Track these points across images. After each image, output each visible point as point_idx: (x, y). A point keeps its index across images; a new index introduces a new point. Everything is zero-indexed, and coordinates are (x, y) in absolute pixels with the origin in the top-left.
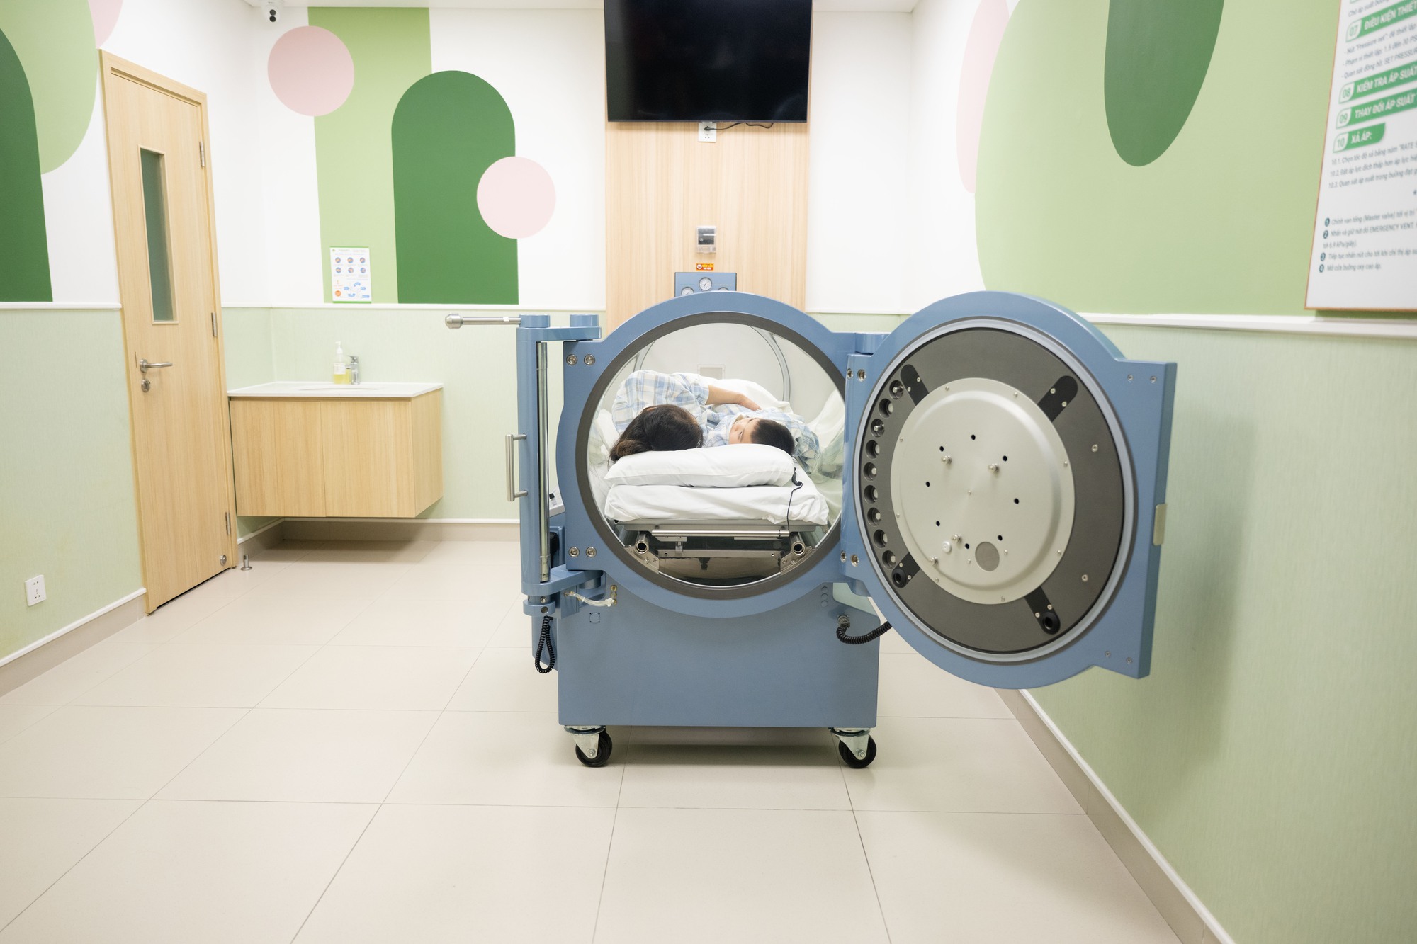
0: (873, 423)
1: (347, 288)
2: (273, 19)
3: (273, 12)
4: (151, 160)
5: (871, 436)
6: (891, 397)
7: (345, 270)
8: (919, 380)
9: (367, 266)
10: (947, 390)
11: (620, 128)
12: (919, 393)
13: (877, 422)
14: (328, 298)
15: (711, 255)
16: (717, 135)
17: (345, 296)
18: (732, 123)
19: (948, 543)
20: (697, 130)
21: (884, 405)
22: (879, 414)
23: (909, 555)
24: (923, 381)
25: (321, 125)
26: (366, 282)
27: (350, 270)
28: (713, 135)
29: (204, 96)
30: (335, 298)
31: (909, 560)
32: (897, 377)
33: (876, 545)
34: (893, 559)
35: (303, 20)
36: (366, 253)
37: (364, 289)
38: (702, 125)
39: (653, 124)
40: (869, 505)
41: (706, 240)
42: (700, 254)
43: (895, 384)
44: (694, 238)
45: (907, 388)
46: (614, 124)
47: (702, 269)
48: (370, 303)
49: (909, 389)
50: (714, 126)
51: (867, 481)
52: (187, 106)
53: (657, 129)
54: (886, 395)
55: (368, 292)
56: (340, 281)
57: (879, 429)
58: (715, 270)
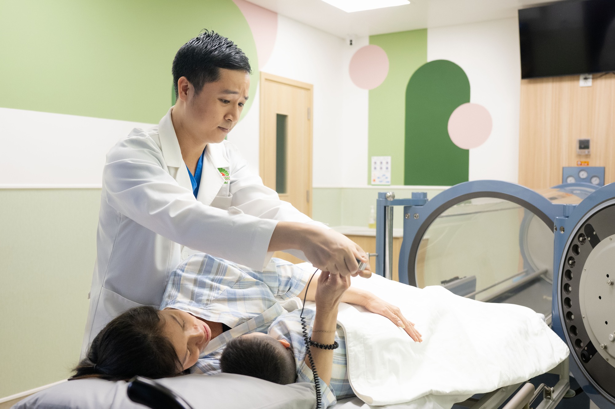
0: (569, 258)
1: (379, 178)
2: (351, 44)
3: (351, 41)
4: (281, 120)
5: (568, 267)
6: (579, 244)
7: (378, 168)
8: (594, 233)
9: (389, 166)
10: (611, 239)
11: (530, 83)
12: (595, 241)
13: (571, 258)
14: (369, 183)
15: (588, 156)
16: (593, 82)
17: (377, 182)
18: (604, 73)
19: (612, 336)
20: (578, 80)
21: (575, 249)
22: (572, 254)
23: (590, 343)
24: (597, 234)
25: (372, 95)
26: (389, 175)
27: (381, 168)
28: (589, 83)
29: (312, 86)
30: (373, 183)
31: (590, 345)
32: (582, 231)
33: (572, 335)
34: (582, 344)
35: (366, 42)
36: (389, 159)
37: (387, 178)
38: (582, 77)
39: (551, 79)
40: (567, 310)
41: (584, 145)
42: (579, 156)
43: (581, 235)
44: (576, 145)
45: (588, 238)
46: (526, 81)
47: (581, 164)
48: (389, 185)
49: (589, 239)
50: (591, 76)
51: (565, 295)
52: (303, 91)
53: (553, 81)
54: (576, 242)
55: (389, 179)
56: (376, 174)
57: (572, 263)
58: (590, 165)
